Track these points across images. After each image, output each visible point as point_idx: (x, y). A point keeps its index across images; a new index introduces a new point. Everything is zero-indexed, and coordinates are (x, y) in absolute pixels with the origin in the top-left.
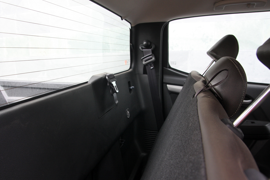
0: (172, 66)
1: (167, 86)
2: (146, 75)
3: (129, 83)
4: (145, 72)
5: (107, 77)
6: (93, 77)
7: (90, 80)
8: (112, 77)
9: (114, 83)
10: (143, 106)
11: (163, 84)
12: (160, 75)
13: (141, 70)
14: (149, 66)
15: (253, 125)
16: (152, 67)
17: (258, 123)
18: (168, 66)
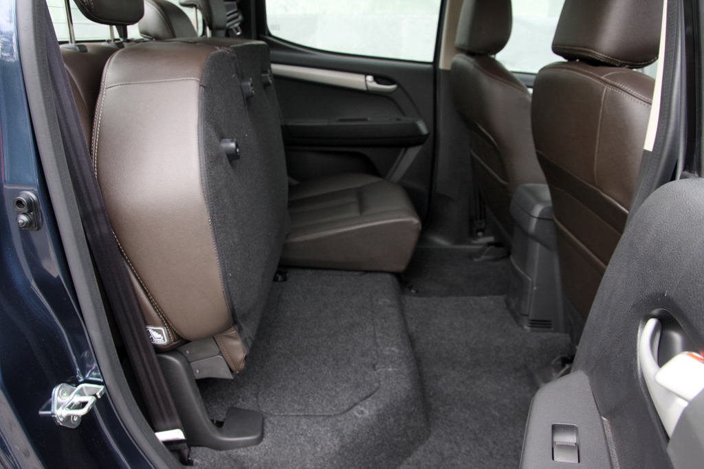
0: (274, 32)
14: (235, 31)
15: (399, 122)
16: (238, 32)
17: (406, 120)
18: (266, 33)
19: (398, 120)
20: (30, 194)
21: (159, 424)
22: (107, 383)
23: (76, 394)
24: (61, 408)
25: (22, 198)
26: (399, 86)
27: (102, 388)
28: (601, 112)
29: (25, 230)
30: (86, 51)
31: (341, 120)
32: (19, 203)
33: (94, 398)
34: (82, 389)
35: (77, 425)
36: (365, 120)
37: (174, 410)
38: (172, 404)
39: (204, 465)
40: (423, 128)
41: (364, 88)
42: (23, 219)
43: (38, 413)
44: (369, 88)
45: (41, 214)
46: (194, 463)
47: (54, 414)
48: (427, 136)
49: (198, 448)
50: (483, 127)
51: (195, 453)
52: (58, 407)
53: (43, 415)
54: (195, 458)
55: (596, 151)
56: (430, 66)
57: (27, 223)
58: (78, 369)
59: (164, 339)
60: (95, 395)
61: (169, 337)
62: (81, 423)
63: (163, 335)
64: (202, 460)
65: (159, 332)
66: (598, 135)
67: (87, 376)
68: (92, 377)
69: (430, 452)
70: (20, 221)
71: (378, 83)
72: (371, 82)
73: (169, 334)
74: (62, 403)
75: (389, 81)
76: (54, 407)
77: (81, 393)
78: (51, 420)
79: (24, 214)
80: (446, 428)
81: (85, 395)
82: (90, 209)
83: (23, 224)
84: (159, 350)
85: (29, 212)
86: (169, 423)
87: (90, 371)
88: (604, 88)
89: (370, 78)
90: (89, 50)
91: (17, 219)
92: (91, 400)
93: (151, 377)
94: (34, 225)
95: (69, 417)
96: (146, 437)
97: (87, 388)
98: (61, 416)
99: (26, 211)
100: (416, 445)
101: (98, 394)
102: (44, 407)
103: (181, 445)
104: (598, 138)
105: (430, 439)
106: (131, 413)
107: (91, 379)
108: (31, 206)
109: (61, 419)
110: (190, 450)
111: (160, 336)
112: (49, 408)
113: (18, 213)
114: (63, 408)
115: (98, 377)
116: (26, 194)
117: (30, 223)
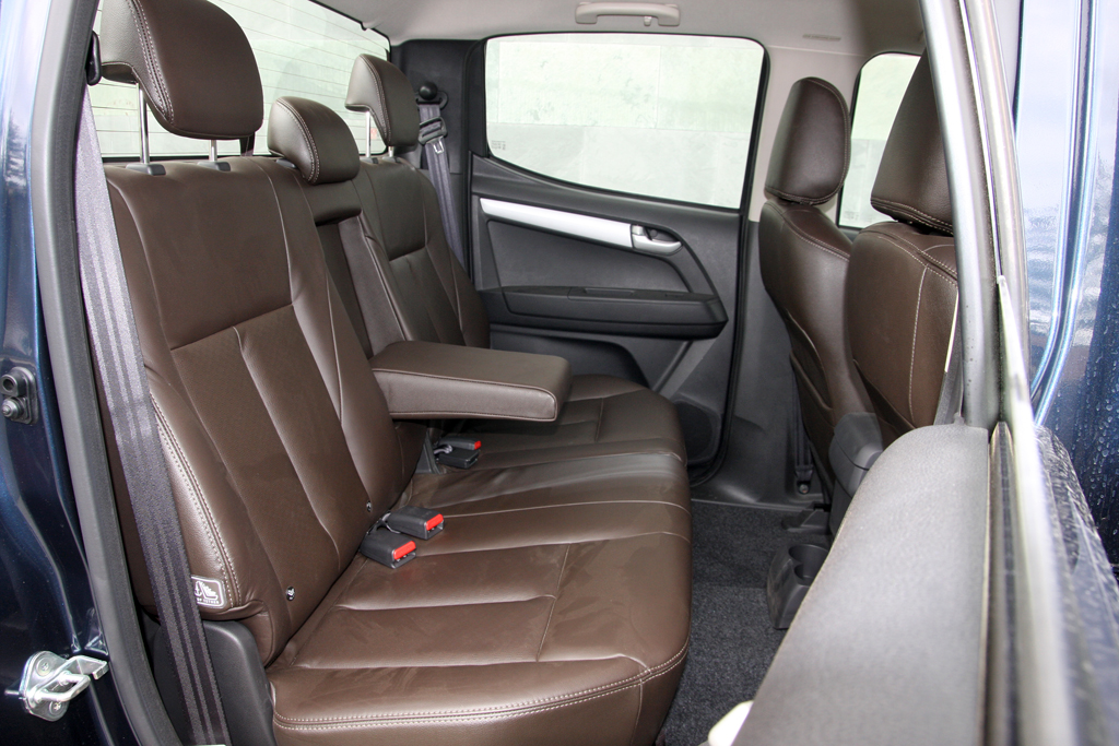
1: (479, 204)
11: (471, 198)
18: (486, 153)
20: (25, 374)
21: (197, 733)
22: (112, 658)
23: (64, 669)
24: (35, 688)
25: (13, 377)
26: (684, 244)
27: (105, 663)
29: (11, 421)
30: (164, 174)
32: (8, 383)
33: (88, 678)
34: (75, 662)
37: (220, 713)
38: (218, 702)
41: (629, 244)
42: (11, 405)
43: (3, 691)
44: (636, 246)
45: (39, 401)
47: (21, 695)
52: (31, 686)
53: (10, 695)
56: (734, 215)
57: (14, 412)
58: (75, 636)
59: (219, 600)
60: (90, 675)
61: (228, 597)
62: (68, 710)
63: (218, 593)
65: (213, 587)
67: (89, 644)
68: (96, 647)
70: (6, 409)
71: (650, 237)
72: (641, 236)
73: (227, 594)
74: (39, 681)
75: (668, 236)
76: (24, 684)
77: (73, 669)
78: (18, 703)
79: (14, 398)
81: (79, 673)
82: (126, 399)
83: (9, 412)
84: (208, 616)
85: (21, 396)
86: (212, 735)
87: (95, 639)
88: (923, 269)
89: (638, 230)
90: (168, 172)
92: (81, 680)
93: (192, 658)
94: (25, 415)
95: (45, 703)
97: (84, 663)
98: (33, 700)
99: (16, 394)
101: (94, 673)
102: (14, 684)
107: (94, 649)
108: (24, 389)
109: (33, 705)
111: (213, 594)
112: (17, 688)
113: (5, 397)
114: (38, 688)
115: (103, 649)
116: (20, 372)
117: (21, 412)
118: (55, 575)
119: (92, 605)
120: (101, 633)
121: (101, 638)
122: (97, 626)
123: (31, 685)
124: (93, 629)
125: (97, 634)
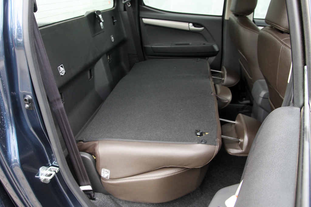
0: (146, 4)
1: (142, 20)
2: (126, 12)
3: (113, 17)
4: (125, 10)
5: (95, 12)
6: (87, 12)
7: (85, 14)
8: (99, 12)
9: (100, 16)
10: (126, 36)
11: (139, 19)
12: (136, 11)
13: (122, 8)
14: (128, 4)
15: (205, 45)
16: (129, 5)
17: (208, 44)
18: (143, 4)
19: (204, 44)
20: (29, 97)
21: (82, 183)
22: (60, 167)
23: (48, 170)
24: (42, 176)
25: (27, 98)
26: (205, 28)
27: (58, 168)
28: (280, 57)
29: (28, 110)
31: (176, 45)
32: (26, 100)
33: (55, 173)
34: (51, 168)
35: (49, 182)
36: (189, 44)
37: (88, 178)
38: (87, 175)
39: (100, 200)
40: (216, 48)
41: (188, 29)
42: (27, 106)
43: (35, 177)
44: (190, 29)
45: (34, 103)
46: (96, 199)
47: (39, 177)
48: (218, 52)
49: (98, 193)
50: (240, 51)
51: (97, 195)
54: (97, 197)
55: (277, 75)
56: (221, 18)
57: (28, 107)
58: (49, 161)
60: (55, 171)
62: (50, 181)
64: (99, 198)
66: (278, 68)
67: (53, 163)
68: (55, 164)
69: (201, 203)
70: (26, 107)
71: (195, 27)
72: (192, 26)
74: (43, 174)
75: (200, 26)
76: (40, 175)
77: (50, 170)
78: (39, 180)
79: (27, 104)
80: (210, 193)
81: (52, 171)
85: (29, 103)
86: (86, 183)
87: (54, 162)
88: (282, 46)
89: (191, 24)
91: (25, 106)
93: (79, 165)
94: (31, 108)
95: (45, 179)
96: (75, 188)
97: (53, 168)
98: (42, 179)
100: (194, 200)
102: (37, 174)
103: (91, 192)
104: (278, 69)
105: (202, 197)
106: (69, 179)
107: (54, 165)
108: (30, 101)
109: (43, 180)
110: (94, 194)
112: (38, 175)
113: (25, 104)
114: (43, 176)
115: (57, 164)
116: (28, 97)
117: (30, 107)
118: (43, 147)
119: (52, 153)
120: (56, 159)
121: (56, 161)
122: (54, 158)
123: (42, 174)
124: (54, 159)
125: (55, 160)
